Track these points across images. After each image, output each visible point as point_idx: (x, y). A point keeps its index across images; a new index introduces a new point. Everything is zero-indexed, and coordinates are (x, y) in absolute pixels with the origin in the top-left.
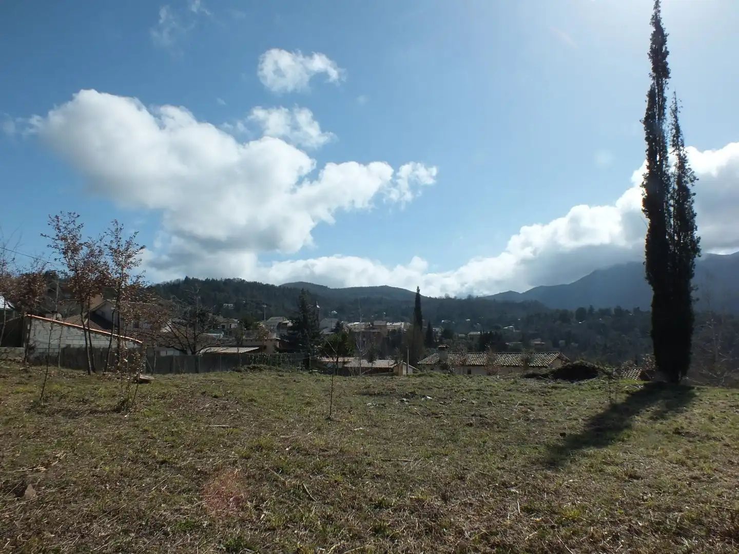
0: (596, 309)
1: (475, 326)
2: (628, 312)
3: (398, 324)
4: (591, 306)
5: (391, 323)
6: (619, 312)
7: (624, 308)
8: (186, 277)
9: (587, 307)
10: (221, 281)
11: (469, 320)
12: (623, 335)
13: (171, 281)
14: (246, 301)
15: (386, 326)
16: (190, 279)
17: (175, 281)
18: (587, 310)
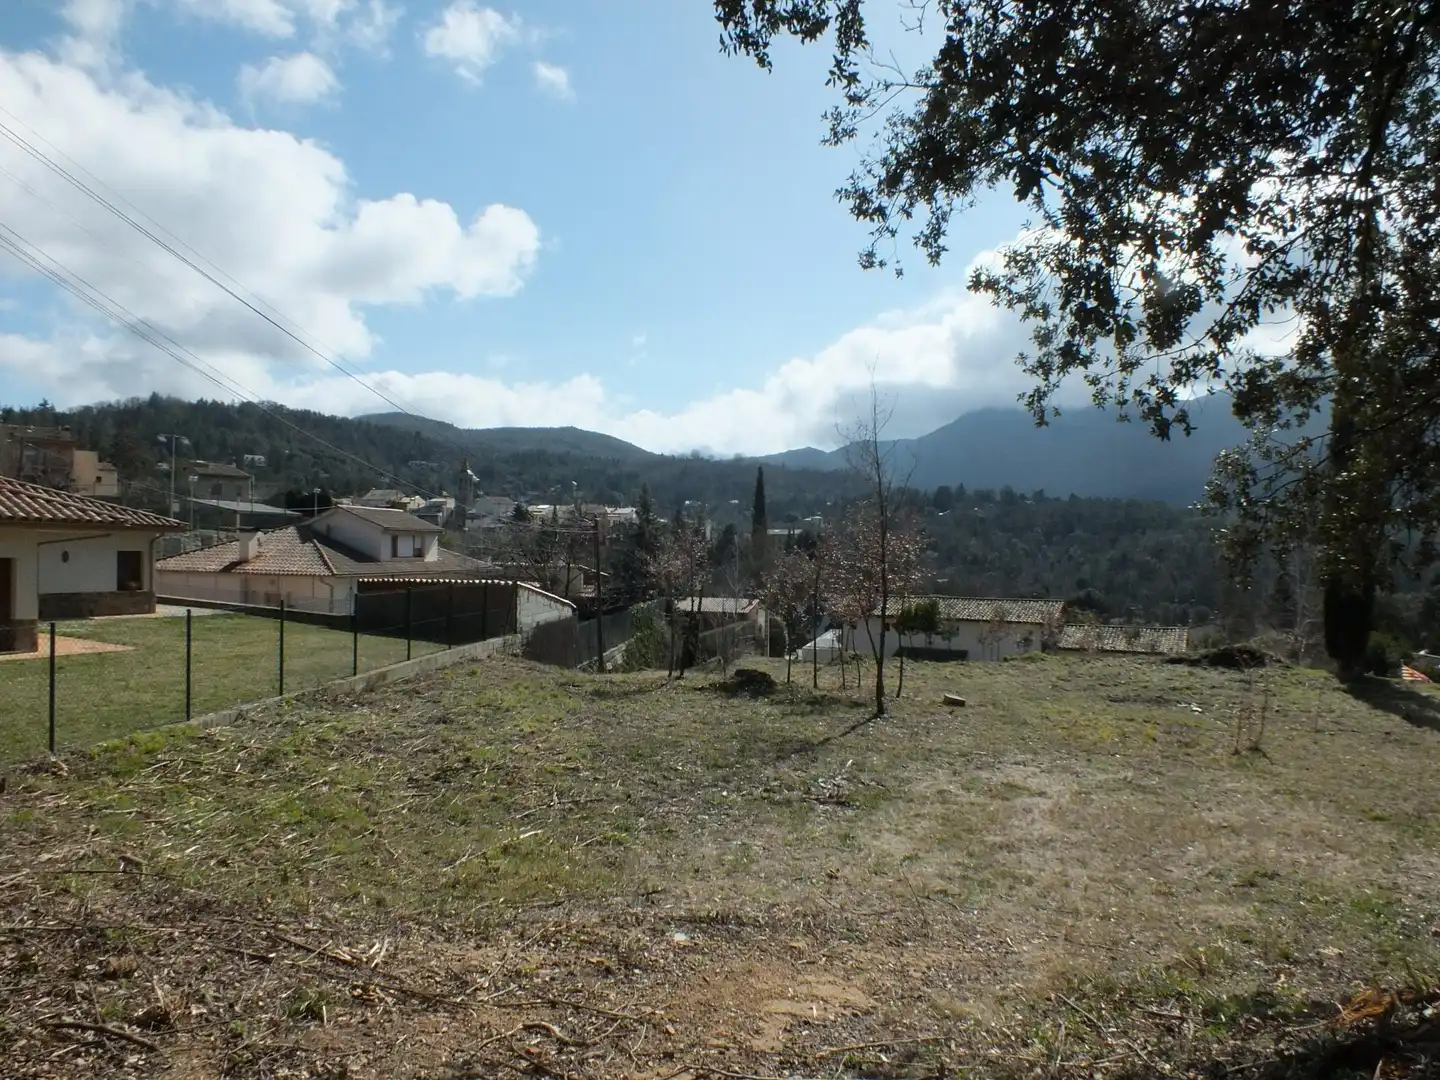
0: (970, 490)
2: (1023, 497)
5: (612, 509)
6: (1009, 497)
7: (1018, 490)
9: (954, 485)
10: (233, 407)
11: (736, 502)
12: (1014, 540)
14: (291, 450)
18: (953, 490)
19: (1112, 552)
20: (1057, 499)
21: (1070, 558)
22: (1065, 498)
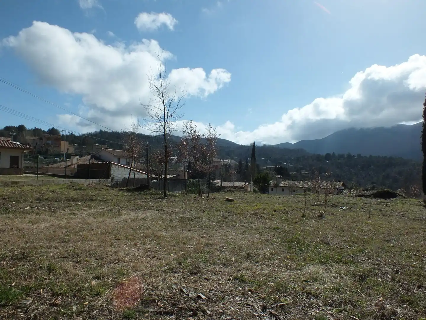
0: (336, 154)
1: (267, 162)
2: (354, 156)
3: (227, 160)
4: (334, 153)
5: (223, 160)
6: (349, 156)
7: (352, 154)
8: (101, 130)
9: (331, 153)
10: (121, 133)
11: (264, 158)
12: (351, 170)
13: (92, 132)
15: (220, 161)
16: (103, 131)
17: (94, 132)
18: (331, 154)
19: (384, 173)
20: (365, 157)
21: (370, 175)
22: (368, 156)
